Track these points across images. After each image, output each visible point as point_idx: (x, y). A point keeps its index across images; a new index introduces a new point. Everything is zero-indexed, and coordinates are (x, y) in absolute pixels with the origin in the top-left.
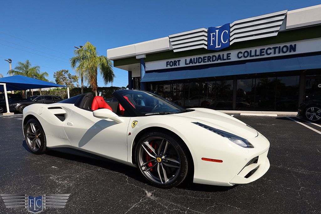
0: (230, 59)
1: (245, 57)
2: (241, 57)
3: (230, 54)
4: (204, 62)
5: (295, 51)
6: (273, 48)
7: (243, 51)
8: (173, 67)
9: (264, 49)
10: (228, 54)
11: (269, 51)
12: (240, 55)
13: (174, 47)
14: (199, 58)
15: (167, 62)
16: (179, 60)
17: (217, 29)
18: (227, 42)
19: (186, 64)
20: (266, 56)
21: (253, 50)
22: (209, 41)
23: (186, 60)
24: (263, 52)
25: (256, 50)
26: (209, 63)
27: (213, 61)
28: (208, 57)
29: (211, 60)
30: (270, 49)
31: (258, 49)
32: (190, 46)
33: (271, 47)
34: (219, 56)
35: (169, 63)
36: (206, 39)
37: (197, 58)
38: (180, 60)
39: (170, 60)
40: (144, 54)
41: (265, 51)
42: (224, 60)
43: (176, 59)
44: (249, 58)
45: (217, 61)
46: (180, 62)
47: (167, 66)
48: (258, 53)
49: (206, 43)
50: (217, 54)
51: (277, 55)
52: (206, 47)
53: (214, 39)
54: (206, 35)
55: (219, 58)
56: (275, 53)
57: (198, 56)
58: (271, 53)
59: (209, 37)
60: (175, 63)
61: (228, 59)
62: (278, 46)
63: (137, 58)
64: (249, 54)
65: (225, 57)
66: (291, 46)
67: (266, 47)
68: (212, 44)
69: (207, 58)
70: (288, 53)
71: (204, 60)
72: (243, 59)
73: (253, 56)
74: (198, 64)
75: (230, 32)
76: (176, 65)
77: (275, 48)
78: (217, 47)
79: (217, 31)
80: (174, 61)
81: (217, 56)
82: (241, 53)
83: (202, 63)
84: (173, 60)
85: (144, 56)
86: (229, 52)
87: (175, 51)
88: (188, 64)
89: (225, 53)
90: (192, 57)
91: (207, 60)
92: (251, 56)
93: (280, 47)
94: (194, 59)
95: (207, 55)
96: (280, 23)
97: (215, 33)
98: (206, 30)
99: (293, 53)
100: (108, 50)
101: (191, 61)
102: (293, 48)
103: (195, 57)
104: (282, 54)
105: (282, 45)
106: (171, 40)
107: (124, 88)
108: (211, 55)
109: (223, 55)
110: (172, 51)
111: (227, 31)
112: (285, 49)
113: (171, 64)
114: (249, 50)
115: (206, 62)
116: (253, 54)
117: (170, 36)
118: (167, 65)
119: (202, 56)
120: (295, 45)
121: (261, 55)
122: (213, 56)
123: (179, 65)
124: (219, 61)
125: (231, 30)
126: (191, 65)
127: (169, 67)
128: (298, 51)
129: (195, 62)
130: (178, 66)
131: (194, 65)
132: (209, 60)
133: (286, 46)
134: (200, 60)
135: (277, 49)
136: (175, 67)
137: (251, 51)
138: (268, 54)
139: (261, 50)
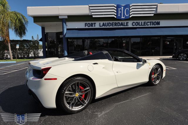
1: (136, 25)
2: (134, 25)
3: (128, 22)
4: (112, 26)
5: (159, 25)
7: (135, 21)
8: (90, 27)
11: (148, 24)
13: (93, 14)
14: (109, 23)
15: (86, 24)
17: (122, 6)
18: (128, 15)
19: (100, 26)
20: (147, 26)
21: (140, 22)
22: (117, 13)
23: (100, 23)
24: (145, 24)
25: (142, 22)
26: (116, 27)
27: (118, 26)
28: (115, 23)
29: (117, 25)
30: (149, 22)
32: (105, 15)
34: (122, 23)
35: (87, 24)
36: (116, 11)
37: (108, 23)
38: (96, 23)
39: (88, 22)
40: (67, 15)
42: (124, 26)
43: (93, 22)
44: (138, 26)
45: (121, 26)
47: (85, 27)
49: (116, 14)
50: (120, 22)
51: (152, 26)
52: (115, 17)
53: (120, 12)
54: (116, 9)
55: (122, 24)
57: (108, 22)
58: (149, 25)
60: (92, 25)
61: (127, 26)
62: (152, 21)
63: (60, 17)
64: (138, 24)
65: (125, 24)
66: (158, 22)
67: (147, 21)
68: (119, 15)
69: (114, 24)
70: (156, 26)
71: (112, 24)
72: (135, 26)
73: (140, 25)
74: (108, 27)
75: (130, 10)
76: (93, 26)
77: (151, 22)
78: (122, 17)
80: (91, 23)
81: (121, 24)
82: (134, 23)
83: (111, 27)
84: (90, 22)
85: (66, 17)
87: (94, 16)
88: (101, 26)
89: (125, 22)
90: (105, 22)
91: (114, 25)
92: (139, 25)
93: (153, 22)
94: (106, 23)
95: (114, 22)
96: (155, 9)
97: (121, 9)
98: (116, 6)
99: (158, 26)
100: (28, 7)
101: (103, 25)
102: (158, 23)
103: (107, 22)
104: (154, 26)
105: (154, 21)
106: (91, 8)
108: (117, 22)
109: (124, 23)
110: (91, 16)
111: (128, 9)
112: (155, 23)
113: (89, 25)
115: (114, 26)
117: (90, 5)
118: (86, 25)
119: (111, 22)
120: (159, 22)
121: (144, 25)
122: (118, 23)
123: (95, 26)
125: (131, 8)
126: (103, 27)
127: (87, 27)
128: (160, 26)
129: (107, 25)
131: (106, 27)
132: (115, 25)
133: (155, 22)
134: (110, 24)
135: (152, 23)
136: (92, 27)
137: (139, 22)
138: (148, 25)
139: (144, 22)
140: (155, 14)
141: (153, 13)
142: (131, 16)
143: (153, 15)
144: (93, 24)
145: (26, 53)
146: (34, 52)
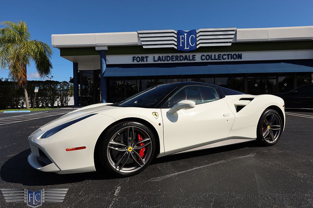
0: (195, 60)
1: (207, 60)
2: (204, 59)
3: (195, 55)
4: (172, 61)
5: (241, 58)
6: (227, 55)
7: (205, 54)
8: (140, 63)
9: (221, 55)
10: (193, 56)
11: (224, 57)
12: (203, 58)
13: (143, 43)
14: (167, 56)
15: (133, 57)
16: (146, 56)
17: (186, 33)
18: (194, 45)
19: (154, 61)
20: (222, 60)
21: (213, 54)
22: (178, 42)
23: (154, 57)
24: (221, 57)
25: (215, 55)
26: (177, 62)
27: (180, 60)
28: (176, 56)
29: (179, 59)
30: (225, 55)
31: (217, 54)
32: (160, 44)
33: (226, 54)
34: (186, 56)
35: (136, 58)
36: (176, 40)
37: (165, 56)
38: (148, 57)
39: (136, 56)
40: (107, 46)
41: (221, 56)
42: (190, 60)
43: (144, 56)
44: (210, 61)
45: (184, 60)
46: (148, 58)
47: (133, 62)
48: (217, 57)
49: (176, 44)
50: (184, 55)
51: (230, 60)
52: (176, 48)
53: (183, 41)
54: (176, 36)
56: (228, 59)
58: (226, 58)
59: (178, 38)
60: (142, 59)
61: (193, 60)
62: (230, 53)
63: (97, 49)
64: (210, 57)
65: (191, 58)
66: (239, 54)
67: (222, 54)
68: (181, 45)
69: (174, 57)
70: (237, 60)
71: (172, 59)
72: (205, 61)
73: (213, 59)
74: (166, 62)
75: (196, 37)
76: (144, 61)
77: (228, 55)
78: (186, 48)
79: (186, 34)
80: (142, 57)
81: (184, 57)
82: (204, 56)
83: (170, 62)
84: (140, 56)
85: (106, 48)
86: (194, 54)
87: (144, 47)
88: (156, 61)
89: (191, 55)
90: (161, 55)
91: (174, 59)
92: (212, 59)
93: (231, 54)
94: (162, 56)
95: (175, 55)
96: (233, 36)
97: (183, 36)
98: (176, 32)
99: (240, 60)
100: (53, 35)
101: (159, 59)
102: (240, 56)
103: (164, 55)
104: (233, 60)
105: (233, 53)
106: (140, 36)
107: (66, 82)
108: (179, 55)
109: (189, 56)
110: (141, 46)
111: (194, 36)
112: (235, 57)
113: (138, 59)
114: (210, 54)
115: (174, 61)
116: (213, 58)
117: (139, 32)
118: (134, 60)
119: (170, 55)
120: (241, 54)
121: (219, 59)
123: (147, 61)
124: (186, 61)
125: (197, 35)
126: (159, 62)
127: (135, 62)
128: (243, 60)
129: (164, 59)
130: (145, 63)
131: (162, 62)
132: (177, 59)
133: (235, 54)
134: (168, 58)
135: (230, 56)
136: (143, 63)
137: (211, 55)
138: (224, 59)
139: (219, 55)
140: (233, 44)
141: (230, 42)
142: (198, 47)
143: (230, 44)
144: (144, 59)
145: (50, 100)
146: (61, 98)
